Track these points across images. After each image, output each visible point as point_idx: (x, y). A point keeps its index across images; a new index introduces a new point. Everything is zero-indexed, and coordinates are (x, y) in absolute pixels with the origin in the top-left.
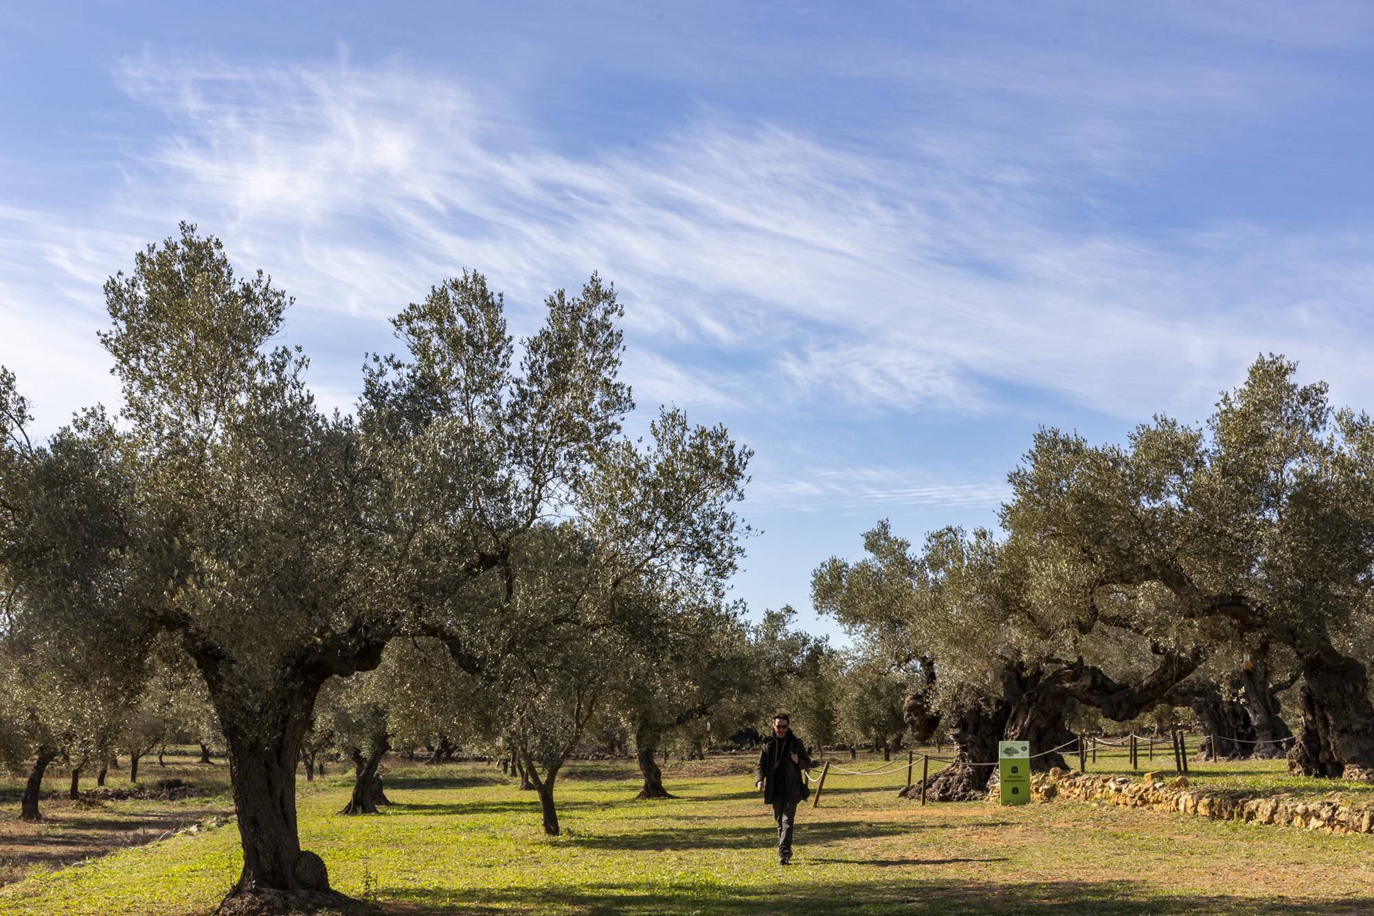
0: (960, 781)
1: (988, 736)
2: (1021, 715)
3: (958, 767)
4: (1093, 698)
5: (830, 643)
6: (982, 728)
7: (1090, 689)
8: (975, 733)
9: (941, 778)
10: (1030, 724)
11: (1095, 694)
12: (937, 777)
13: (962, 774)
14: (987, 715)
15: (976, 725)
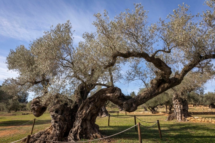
0: (52, 138)
1: (67, 116)
2: (85, 107)
3: (52, 129)
4: (119, 101)
5: (11, 78)
6: (65, 112)
7: (119, 97)
8: (62, 114)
9: (43, 136)
10: (89, 112)
11: (120, 100)
12: (41, 135)
13: (53, 134)
14: (70, 107)
15: (63, 111)
